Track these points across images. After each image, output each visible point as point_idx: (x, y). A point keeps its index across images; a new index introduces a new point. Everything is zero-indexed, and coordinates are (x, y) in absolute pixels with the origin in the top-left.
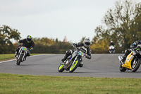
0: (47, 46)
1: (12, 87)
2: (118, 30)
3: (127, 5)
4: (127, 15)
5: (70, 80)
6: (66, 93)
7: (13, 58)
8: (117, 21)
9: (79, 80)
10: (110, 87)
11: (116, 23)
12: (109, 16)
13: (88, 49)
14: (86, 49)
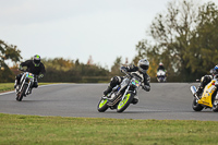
0: (63, 72)
1: (8, 134)
2: (171, 47)
3: (186, 8)
4: (186, 23)
5: (98, 123)
6: (91, 144)
7: (10, 89)
8: (170, 32)
9: (111, 123)
10: (159, 134)
11: (169, 36)
12: (157, 25)
13: (145, 75)
14: (142, 76)
